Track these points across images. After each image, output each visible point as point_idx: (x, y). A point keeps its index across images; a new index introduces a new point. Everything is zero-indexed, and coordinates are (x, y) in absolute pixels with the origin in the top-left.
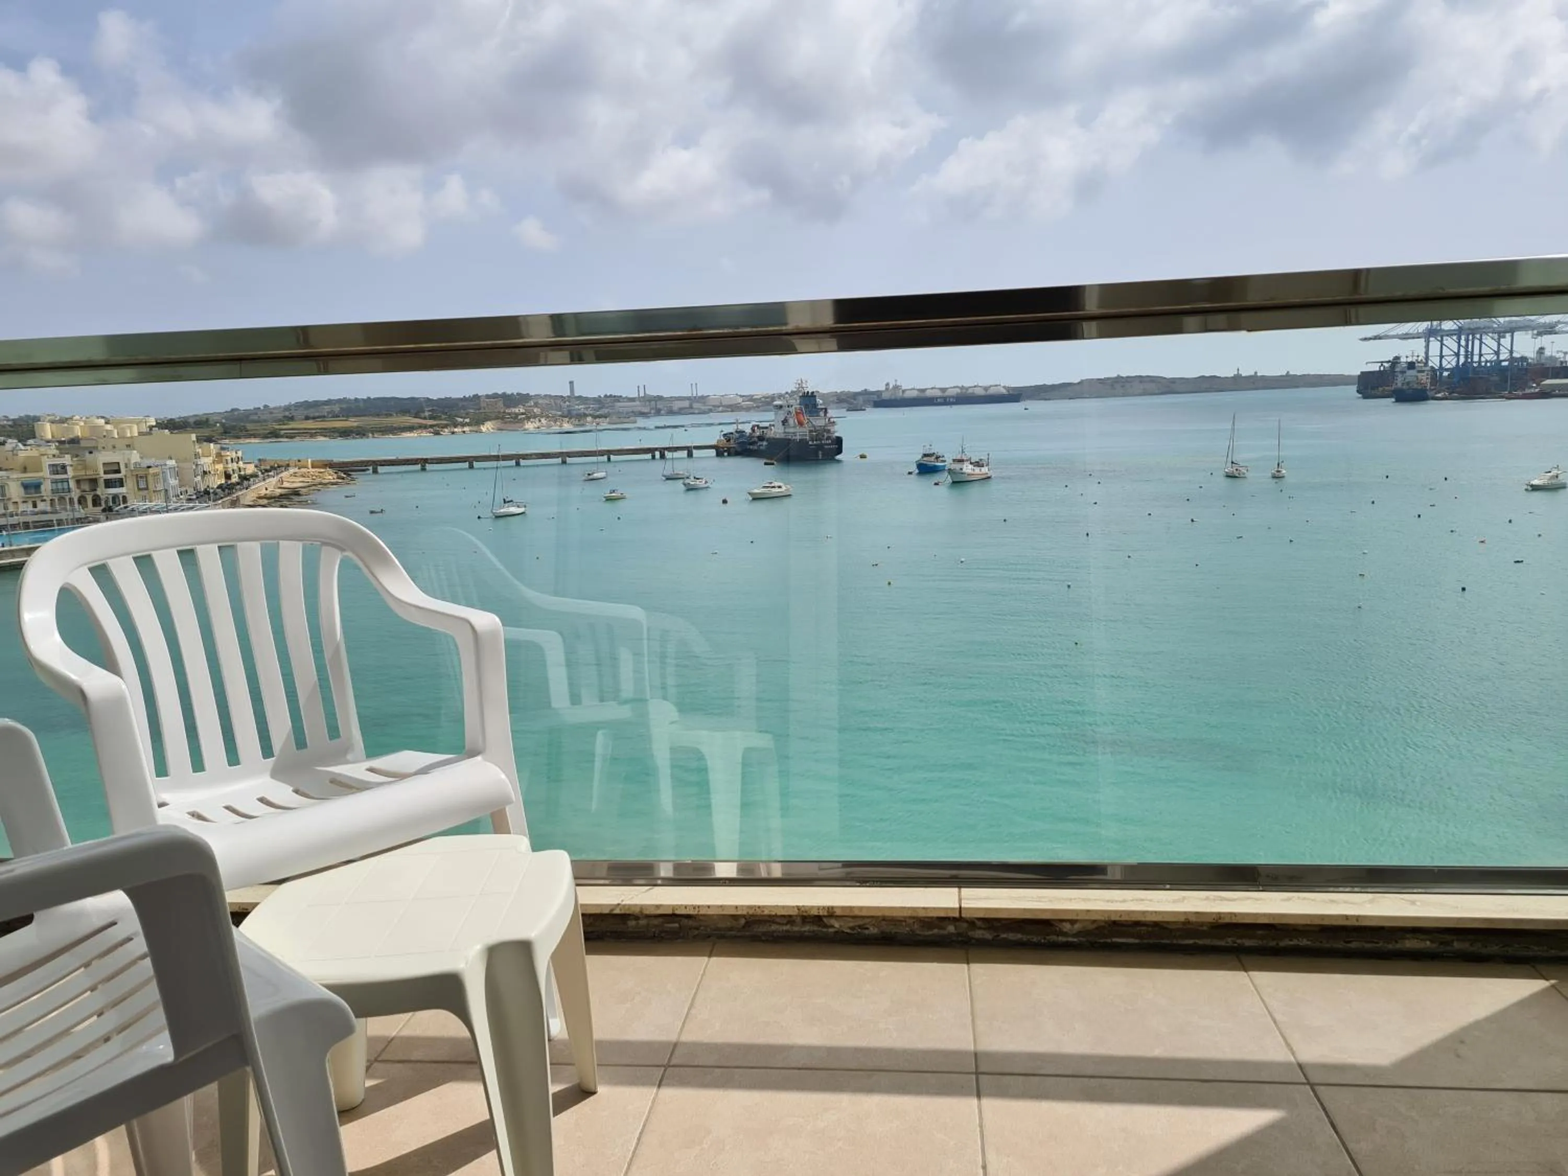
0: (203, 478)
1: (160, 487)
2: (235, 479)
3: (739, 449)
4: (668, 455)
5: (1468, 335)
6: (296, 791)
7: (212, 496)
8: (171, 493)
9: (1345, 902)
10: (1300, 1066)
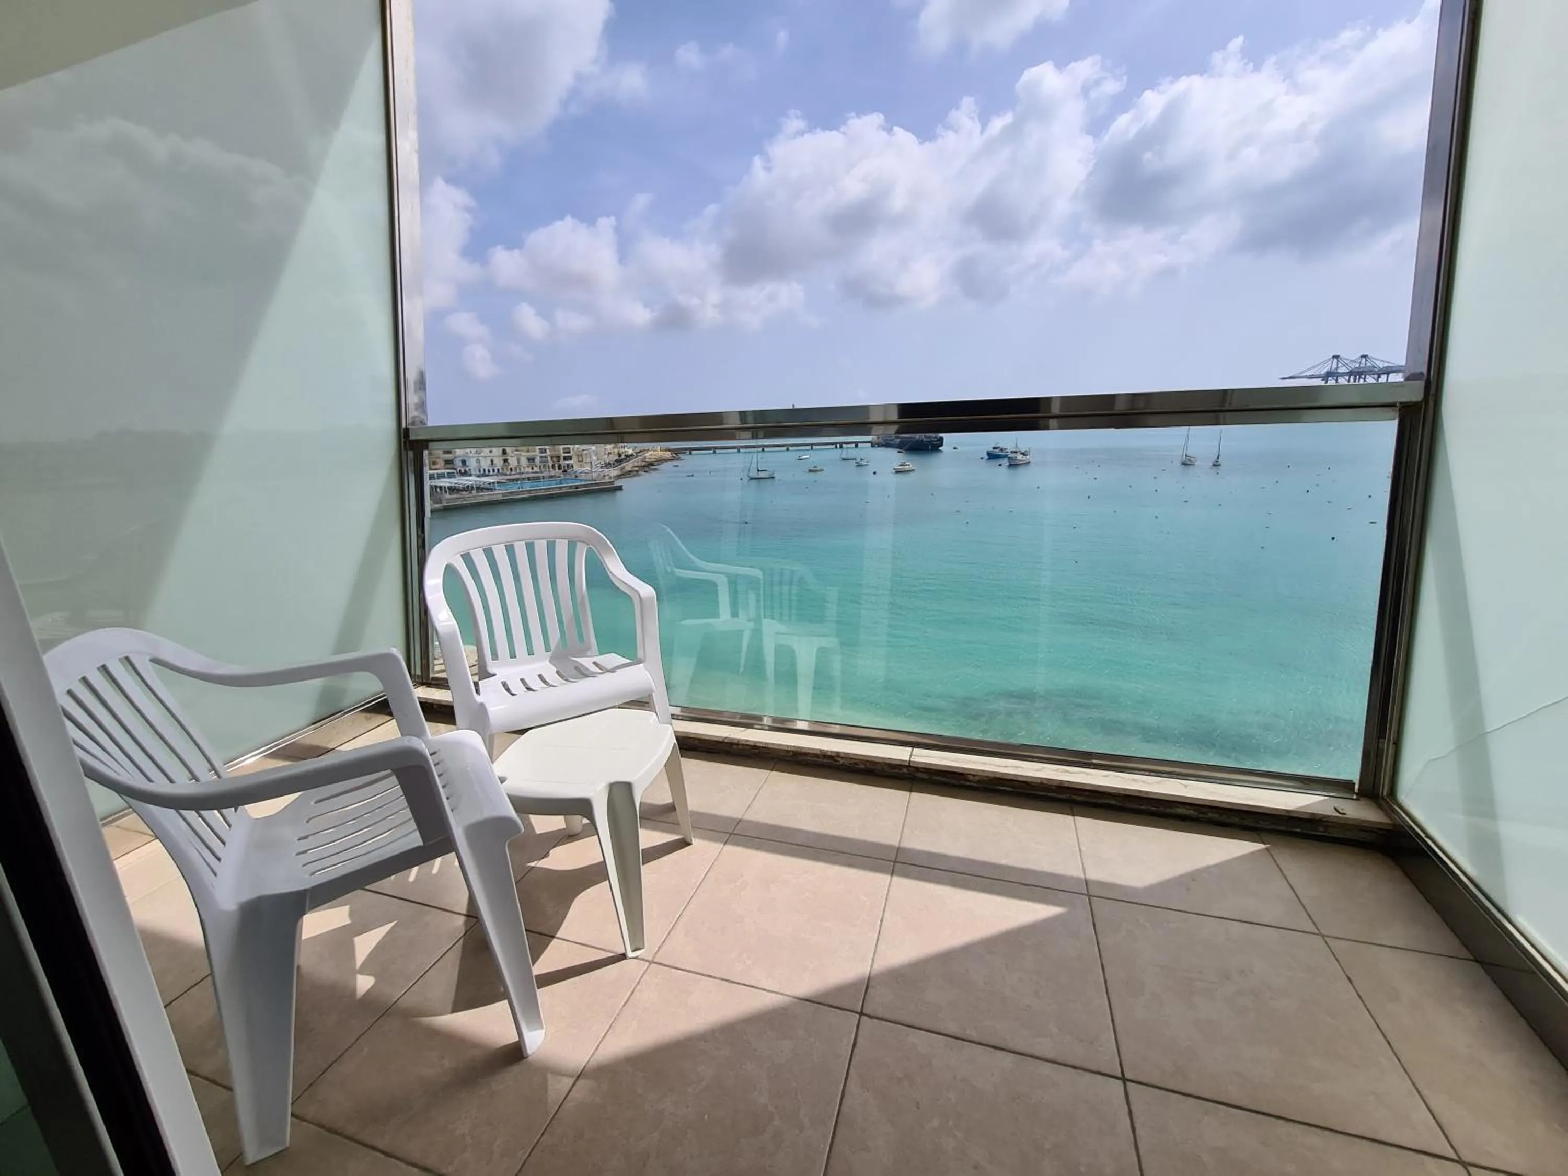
0: (608, 456)
1: (588, 460)
2: (623, 457)
3: (884, 443)
4: (844, 446)
5: (1356, 377)
6: (557, 672)
7: (612, 465)
8: (593, 463)
9: (1143, 782)
10: (1086, 882)
